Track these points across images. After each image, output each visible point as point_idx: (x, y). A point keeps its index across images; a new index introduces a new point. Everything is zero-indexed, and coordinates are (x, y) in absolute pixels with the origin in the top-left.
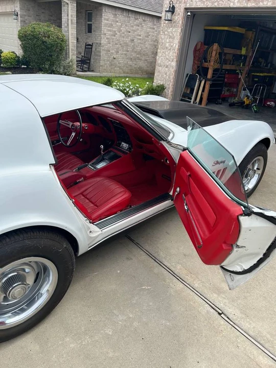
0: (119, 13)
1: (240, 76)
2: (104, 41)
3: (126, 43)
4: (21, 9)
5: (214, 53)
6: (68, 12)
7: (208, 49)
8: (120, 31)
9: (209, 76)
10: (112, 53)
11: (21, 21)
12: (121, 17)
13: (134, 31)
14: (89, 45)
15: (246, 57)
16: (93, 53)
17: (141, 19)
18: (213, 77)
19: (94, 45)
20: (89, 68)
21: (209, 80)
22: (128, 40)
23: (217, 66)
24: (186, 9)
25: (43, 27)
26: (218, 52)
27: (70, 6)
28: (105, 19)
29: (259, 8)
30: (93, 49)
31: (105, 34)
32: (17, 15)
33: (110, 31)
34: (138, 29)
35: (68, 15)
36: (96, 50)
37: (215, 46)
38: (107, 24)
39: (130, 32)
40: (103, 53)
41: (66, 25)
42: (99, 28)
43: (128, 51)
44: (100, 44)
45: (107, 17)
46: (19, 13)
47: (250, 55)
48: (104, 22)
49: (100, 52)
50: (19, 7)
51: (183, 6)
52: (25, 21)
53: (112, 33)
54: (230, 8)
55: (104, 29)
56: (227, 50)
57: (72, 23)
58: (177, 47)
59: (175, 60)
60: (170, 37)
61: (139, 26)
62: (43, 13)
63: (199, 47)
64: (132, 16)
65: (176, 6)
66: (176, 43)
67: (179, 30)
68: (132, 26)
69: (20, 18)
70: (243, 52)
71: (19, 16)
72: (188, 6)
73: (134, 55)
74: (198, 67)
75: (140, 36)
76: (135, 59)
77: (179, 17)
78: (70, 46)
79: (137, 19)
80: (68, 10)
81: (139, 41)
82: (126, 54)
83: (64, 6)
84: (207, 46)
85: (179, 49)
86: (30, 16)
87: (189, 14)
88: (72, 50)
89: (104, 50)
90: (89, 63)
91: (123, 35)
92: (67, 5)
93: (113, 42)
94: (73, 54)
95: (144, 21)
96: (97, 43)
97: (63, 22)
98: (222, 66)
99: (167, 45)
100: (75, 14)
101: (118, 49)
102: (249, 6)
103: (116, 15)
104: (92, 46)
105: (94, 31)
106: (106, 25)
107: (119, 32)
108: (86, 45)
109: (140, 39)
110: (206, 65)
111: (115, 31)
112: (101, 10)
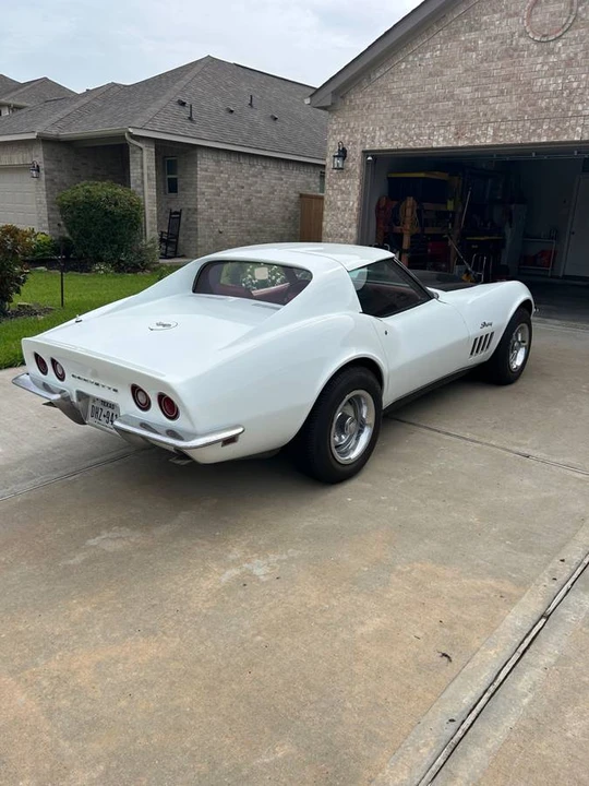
0: (223, 158)
1: (450, 242)
2: (202, 205)
3: (238, 206)
4: (45, 159)
5: (409, 212)
6: (142, 162)
7: (398, 206)
8: (227, 186)
9: (406, 245)
10: (217, 224)
11: (46, 180)
12: (227, 164)
13: (251, 185)
14: (176, 213)
15: (454, 213)
16: (182, 226)
17: (259, 166)
18: (411, 246)
19: (184, 213)
20: (176, 252)
21: (406, 251)
22: (241, 201)
23: (417, 230)
24: (365, 153)
25: (103, 190)
26: (415, 208)
27: (145, 153)
28: (202, 170)
29: (474, 147)
30: (183, 219)
31: (203, 193)
32: (38, 170)
33: (211, 187)
34: (256, 182)
35: (142, 167)
36: (187, 219)
37: (410, 201)
38: (206, 176)
39: (243, 187)
40: (201, 225)
41: (139, 182)
42: (193, 185)
43: (242, 219)
44: (196, 210)
45: (205, 166)
46: (42, 166)
47: (460, 210)
48: (200, 174)
49: (196, 223)
50: (41, 155)
51: (359, 149)
52: (52, 180)
53: (213, 191)
54: (433, 149)
55: (202, 186)
56: (427, 206)
57: (149, 179)
58: (356, 205)
59: (355, 225)
60: (343, 192)
61: (256, 176)
62: (84, 164)
63: (383, 204)
64: (245, 163)
65: (349, 148)
66: (354, 201)
67: (357, 182)
68: (247, 178)
69: (44, 175)
70: (450, 206)
71: (42, 172)
72: (367, 147)
73: (253, 225)
74: (385, 234)
75: (260, 192)
76: (255, 232)
77: (355, 163)
78: (147, 216)
79: (254, 166)
80: (142, 158)
81: (260, 201)
82: (238, 225)
83: (134, 152)
84: (395, 203)
85: (358, 209)
86: (63, 171)
87: (370, 158)
88: (151, 223)
89: (203, 219)
90: (177, 243)
91: (232, 193)
92: (140, 152)
93: (217, 205)
94: (152, 229)
95: (265, 168)
96: (189, 209)
97: (132, 179)
98: (423, 230)
99: (339, 203)
100: (154, 164)
101: (225, 216)
102: (460, 145)
103: (219, 161)
104: (180, 213)
105: (183, 190)
106: (205, 179)
107: (226, 188)
108: (171, 214)
109: (260, 198)
110: (397, 229)
111: (219, 188)
112: (196, 155)
